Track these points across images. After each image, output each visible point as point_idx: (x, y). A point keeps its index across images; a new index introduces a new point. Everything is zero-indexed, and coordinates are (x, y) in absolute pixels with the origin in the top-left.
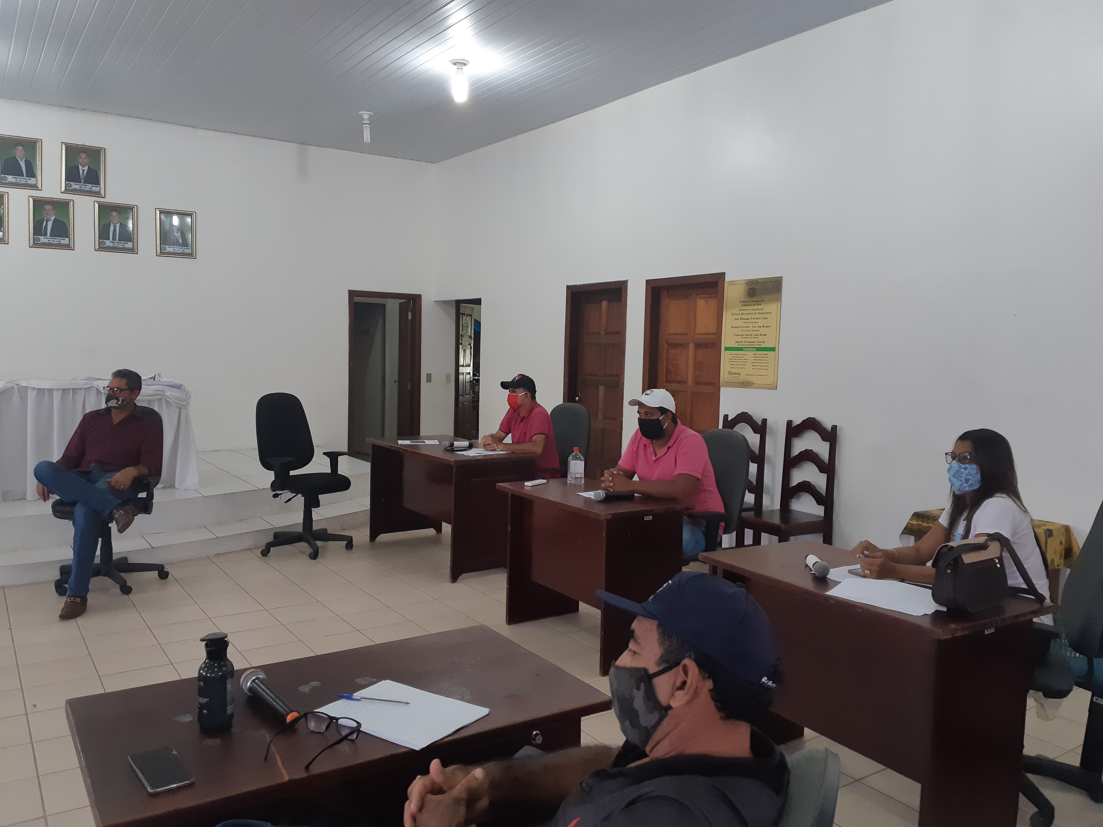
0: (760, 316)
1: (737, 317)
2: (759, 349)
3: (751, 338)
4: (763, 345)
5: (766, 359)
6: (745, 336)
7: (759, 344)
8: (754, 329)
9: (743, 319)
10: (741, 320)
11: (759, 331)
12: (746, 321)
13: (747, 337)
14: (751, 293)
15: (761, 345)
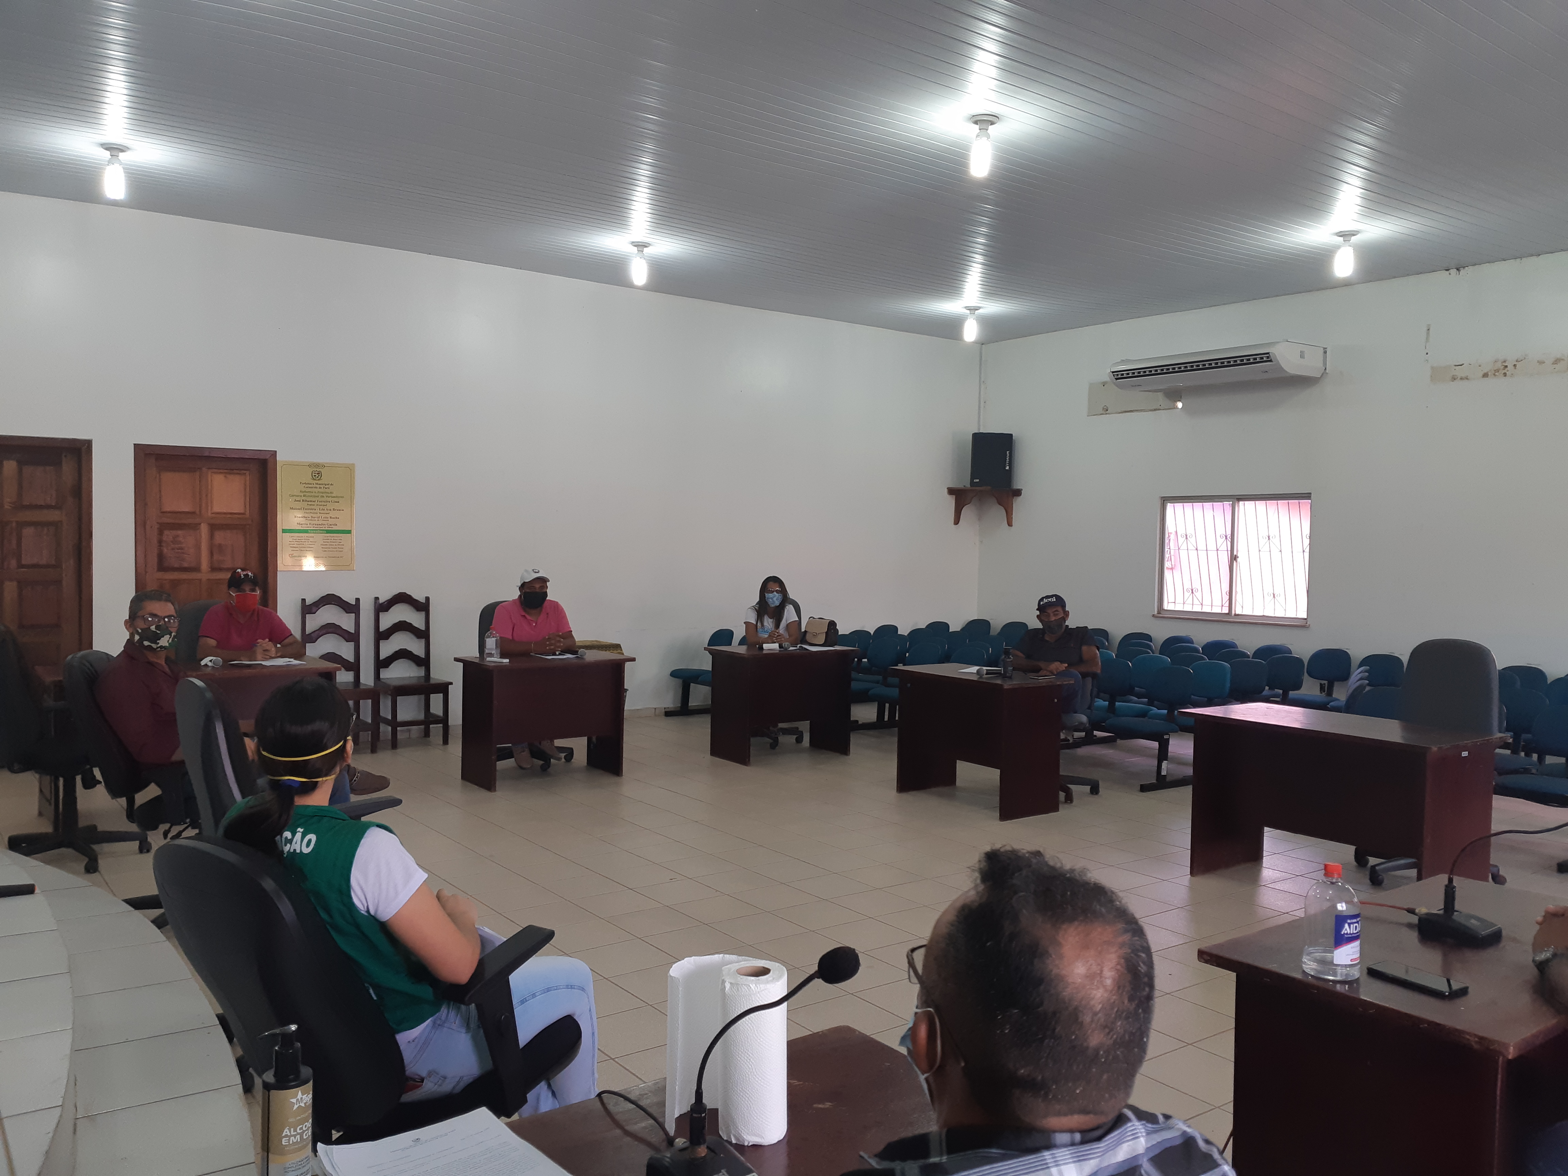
0: (330, 499)
1: (298, 499)
2: (328, 532)
3: (318, 520)
4: (335, 528)
5: (340, 541)
6: (310, 519)
7: (330, 526)
8: (323, 512)
9: (306, 501)
10: (303, 502)
11: (329, 513)
12: (310, 503)
13: (313, 519)
14: (315, 476)
15: (332, 528)
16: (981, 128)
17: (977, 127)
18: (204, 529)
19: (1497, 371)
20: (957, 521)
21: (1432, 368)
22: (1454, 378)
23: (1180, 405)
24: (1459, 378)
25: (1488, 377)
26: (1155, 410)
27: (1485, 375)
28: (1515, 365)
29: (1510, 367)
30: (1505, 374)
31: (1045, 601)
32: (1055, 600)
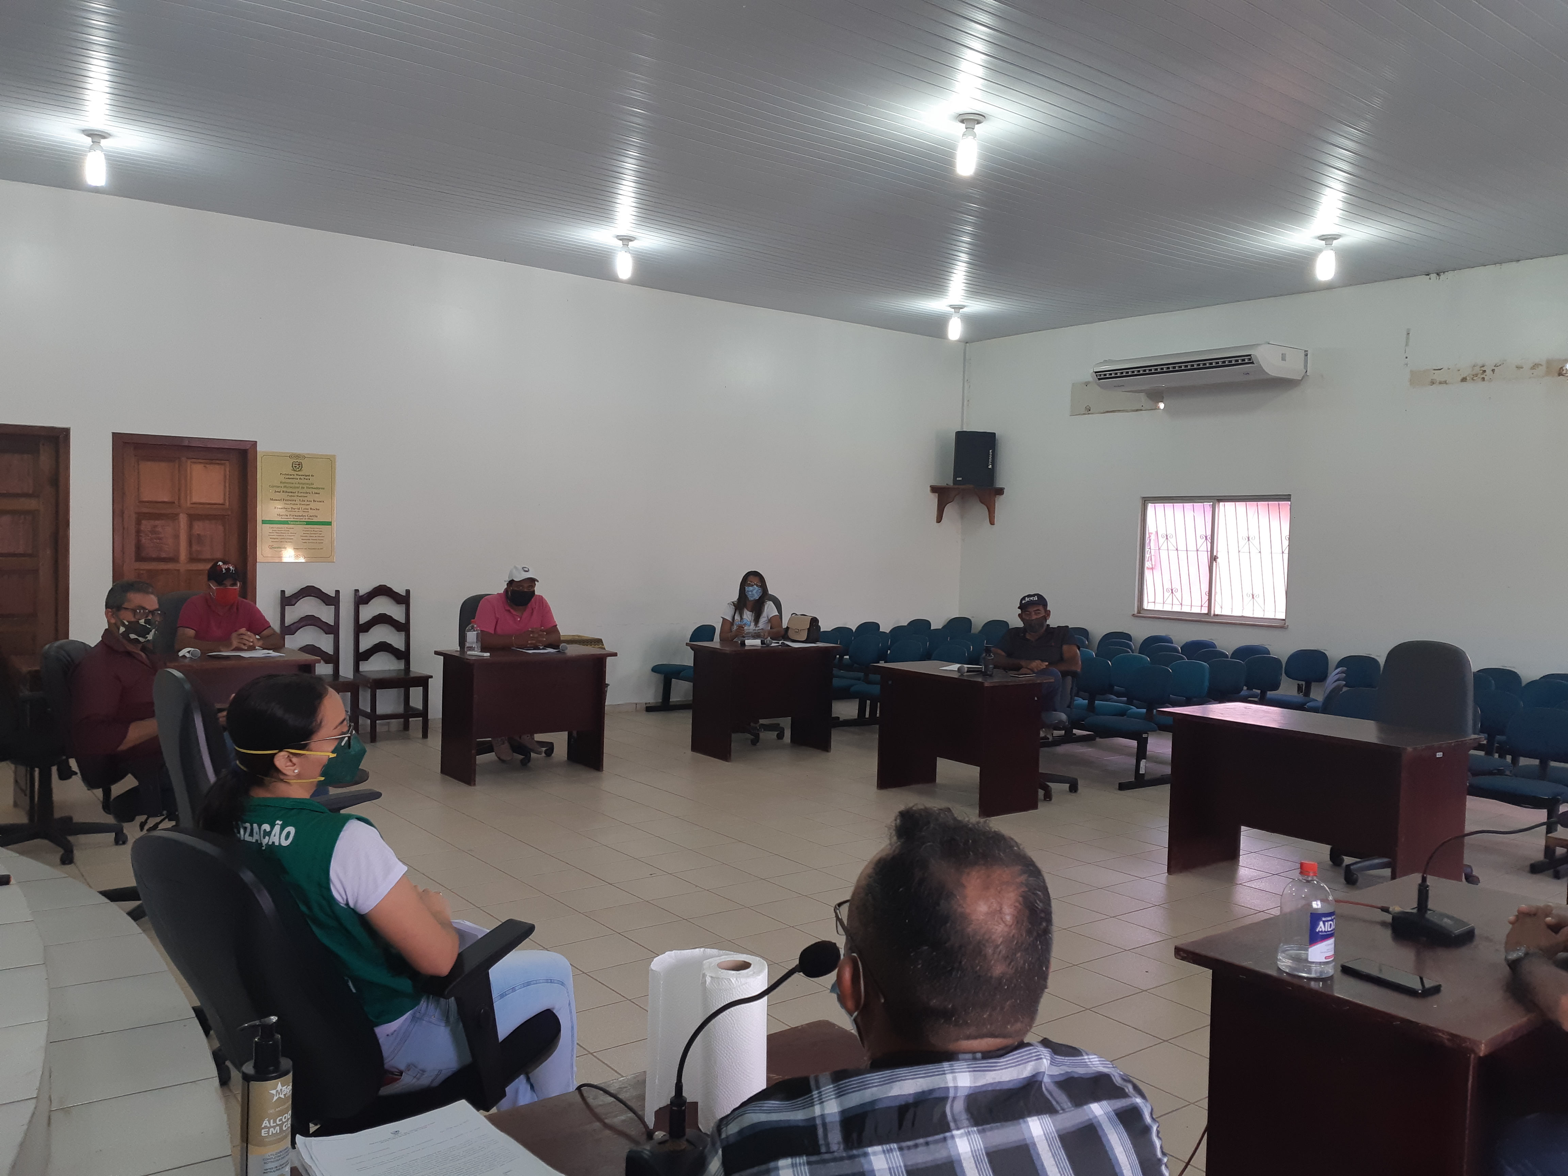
0: (310, 491)
1: (278, 490)
2: (308, 523)
3: (298, 511)
4: (315, 520)
5: (320, 533)
6: (290, 510)
7: (311, 518)
8: (303, 503)
9: (286, 492)
10: (283, 493)
11: (309, 505)
12: (290, 494)
13: (293, 510)
14: (295, 467)
16: (968, 127)
17: (963, 126)
18: (183, 519)
19: (1476, 375)
20: (939, 519)
21: (1411, 371)
22: (1433, 383)
23: (1162, 406)
24: (1438, 382)
25: (1466, 381)
26: (1137, 410)
27: (1464, 380)
28: (1493, 370)
29: (1489, 372)
30: (1483, 379)
31: (1027, 599)
32: (1037, 599)
